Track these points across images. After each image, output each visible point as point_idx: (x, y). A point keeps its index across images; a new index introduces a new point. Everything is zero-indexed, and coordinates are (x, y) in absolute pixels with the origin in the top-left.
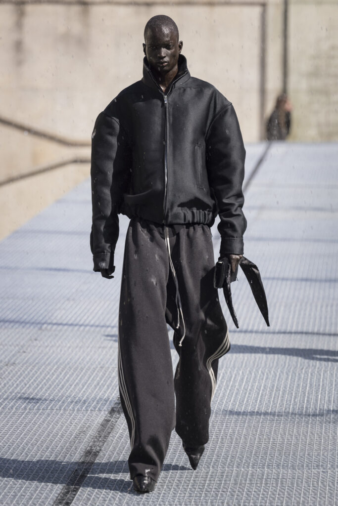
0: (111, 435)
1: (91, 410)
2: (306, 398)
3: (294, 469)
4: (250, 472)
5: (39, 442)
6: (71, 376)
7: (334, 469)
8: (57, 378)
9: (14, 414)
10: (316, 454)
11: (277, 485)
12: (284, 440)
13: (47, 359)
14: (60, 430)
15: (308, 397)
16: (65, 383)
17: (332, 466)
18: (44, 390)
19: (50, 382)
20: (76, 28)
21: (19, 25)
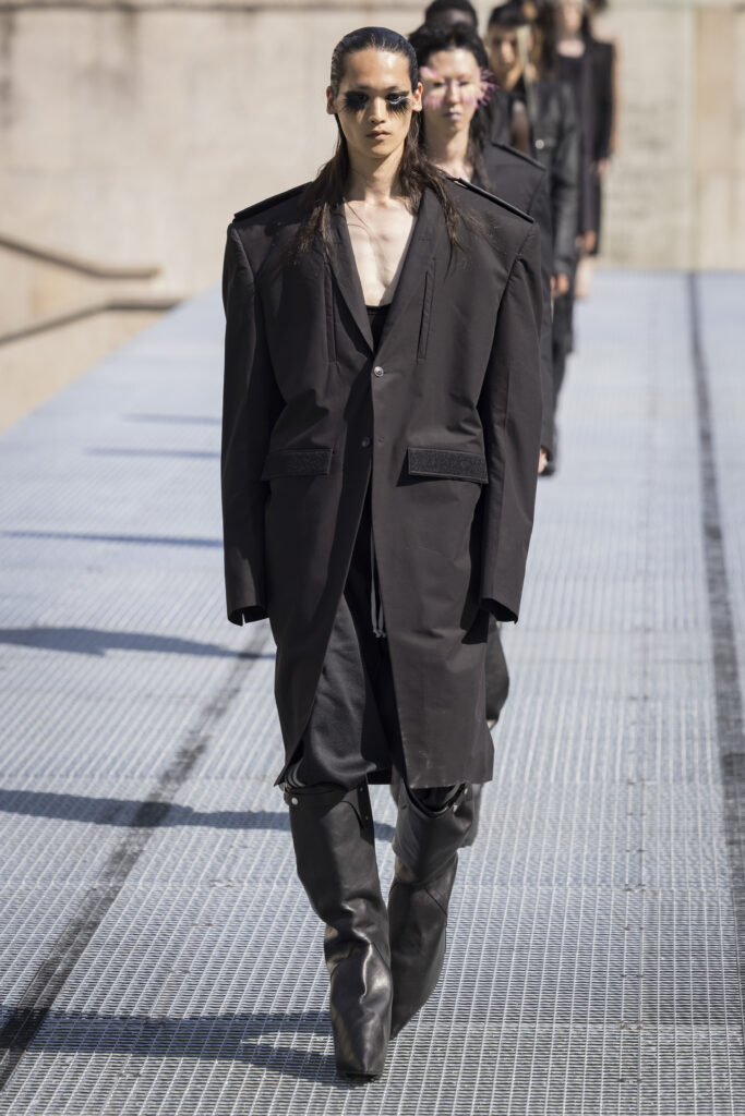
1: (127, 777)
2: (531, 754)
3: (503, 884)
5: (26, 838)
6: (90, 712)
7: (580, 885)
8: (62, 717)
10: (547, 857)
11: (471, 914)
13: (46, 682)
15: (535, 752)
16: (79, 726)
17: (575, 879)
18: (37, 740)
19: (50, 725)
20: (114, 54)
21: (5, 51)
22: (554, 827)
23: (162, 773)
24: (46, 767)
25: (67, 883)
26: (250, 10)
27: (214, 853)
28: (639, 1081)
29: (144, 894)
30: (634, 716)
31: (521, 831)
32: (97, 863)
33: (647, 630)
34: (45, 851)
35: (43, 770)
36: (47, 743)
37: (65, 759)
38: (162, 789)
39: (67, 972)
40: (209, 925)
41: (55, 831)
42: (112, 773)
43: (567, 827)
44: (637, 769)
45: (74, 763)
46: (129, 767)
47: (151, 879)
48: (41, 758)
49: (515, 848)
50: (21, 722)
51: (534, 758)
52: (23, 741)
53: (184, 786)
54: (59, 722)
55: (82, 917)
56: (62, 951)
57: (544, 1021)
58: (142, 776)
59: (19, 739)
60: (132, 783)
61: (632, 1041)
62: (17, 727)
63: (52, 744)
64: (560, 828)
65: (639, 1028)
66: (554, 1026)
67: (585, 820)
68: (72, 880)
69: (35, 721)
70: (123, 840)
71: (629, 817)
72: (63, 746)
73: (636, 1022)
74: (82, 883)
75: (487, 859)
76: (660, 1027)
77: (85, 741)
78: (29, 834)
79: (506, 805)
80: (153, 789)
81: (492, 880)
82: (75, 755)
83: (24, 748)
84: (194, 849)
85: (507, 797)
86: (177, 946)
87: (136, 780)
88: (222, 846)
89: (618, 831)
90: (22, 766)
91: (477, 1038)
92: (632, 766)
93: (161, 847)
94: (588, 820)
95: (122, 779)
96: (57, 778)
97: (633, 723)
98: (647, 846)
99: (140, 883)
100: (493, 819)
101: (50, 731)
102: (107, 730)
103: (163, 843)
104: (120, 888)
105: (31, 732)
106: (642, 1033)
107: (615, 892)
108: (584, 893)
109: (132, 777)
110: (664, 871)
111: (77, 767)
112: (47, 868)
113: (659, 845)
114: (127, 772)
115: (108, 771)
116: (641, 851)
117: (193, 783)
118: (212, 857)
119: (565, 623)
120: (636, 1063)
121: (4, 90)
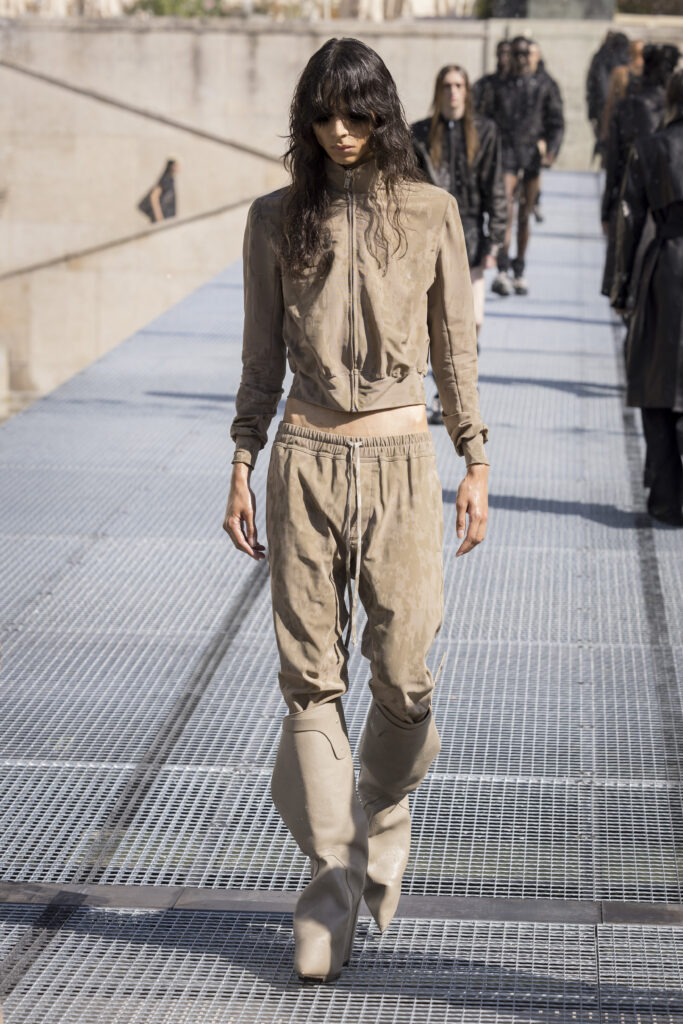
10: (537, 464)
17: (552, 476)
21: (252, 54)
28: (588, 577)
44: (580, 421)
49: (521, 460)
57: (539, 546)
61: (584, 555)
73: (587, 548)
76: (597, 550)
91: (506, 554)
92: (578, 419)
120: (586, 567)
121: (252, 75)
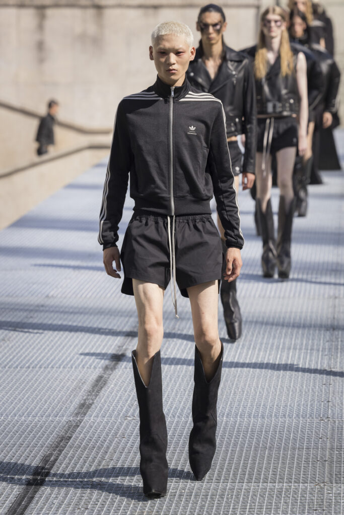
0: (103, 389)
1: (87, 368)
2: (279, 356)
3: (263, 417)
4: (224, 421)
5: (39, 397)
7: (299, 418)
8: (58, 340)
9: (18, 372)
10: (284, 405)
12: (256, 393)
14: (58, 386)
15: (281, 355)
16: (66, 344)
17: (297, 415)
18: (46, 351)
19: (52, 344)
20: (92, 29)
21: (41, 27)
22: (288, 390)
23: (104, 366)
24: (50, 363)
25: (58, 418)
26: (156, 7)
27: (127, 404)
28: (324, 510)
29: (94, 423)
30: (328, 338)
31: (273, 392)
32: (72, 408)
33: (336, 298)
34: (48, 403)
35: (48, 365)
36: (51, 352)
37: (59, 359)
38: (103, 373)
39: (56, 460)
40: (124, 437)
41: (53, 393)
42: (81, 366)
43: (294, 391)
44: (328, 363)
45: (63, 362)
46: (89, 363)
47: (97, 416)
48: (48, 359)
49: (269, 401)
50: (39, 343)
51: (280, 358)
52: (39, 351)
53: (114, 372)
54: (57, 342)
55: (64, 434)
56: (54, 450)
57: (280, 482)
58: (95, 368)
59: (38, 350)
60: (90, 371)
61: (322, 488)
62: (37, 345)
63: (53, 353)
64: (291, 391)
65: (325, 485)
66: (285, 484)
67: (303, 387)
68: (60, 416)
69: (46, 342)
70: (85, 398)
71: (324, 386)
72: (58, 354)
73: (323, 482)
74: (64, 418)
75: (256, 405)
76: (334, 485)
77: (69, 351)
78: (41, 395)
79: (266, 380)
80: (100, 374)
81: (258, 415)
82: (64, 357)
83: (40, 354)
84: (118, 402)
85: (267, 376)
86: (108, 448)
87: (92, 369)
88: (131, 401)
89: (318, 392)
90: (38, 363)
91: (248, 491)
92: (326, 362)
93: (103, 400)
94: (304, 387)
95: (85, 369)
96: (55, 369)
97: (328, 341)
98: (331, 399)
99: (92, 418)
100: (260, 387)
101: (53, 346)
102: (79, 346)
103: (103, 399)
104: (83, 420)
105: (44, 347)
106: (326, 487)
107: (316, 421)
108: (301, 422)
109: (90, 368)
110: (339, 411)
111: (64, 364)
112: (48, 411)
113: (337, 398)
114: (88, 366)
115: (79, 365)
116: (329, 402)
117: (119, 371)
118: (126, 406)
119: (297, 295)
120: (322, 501)
121: (40, 46)
